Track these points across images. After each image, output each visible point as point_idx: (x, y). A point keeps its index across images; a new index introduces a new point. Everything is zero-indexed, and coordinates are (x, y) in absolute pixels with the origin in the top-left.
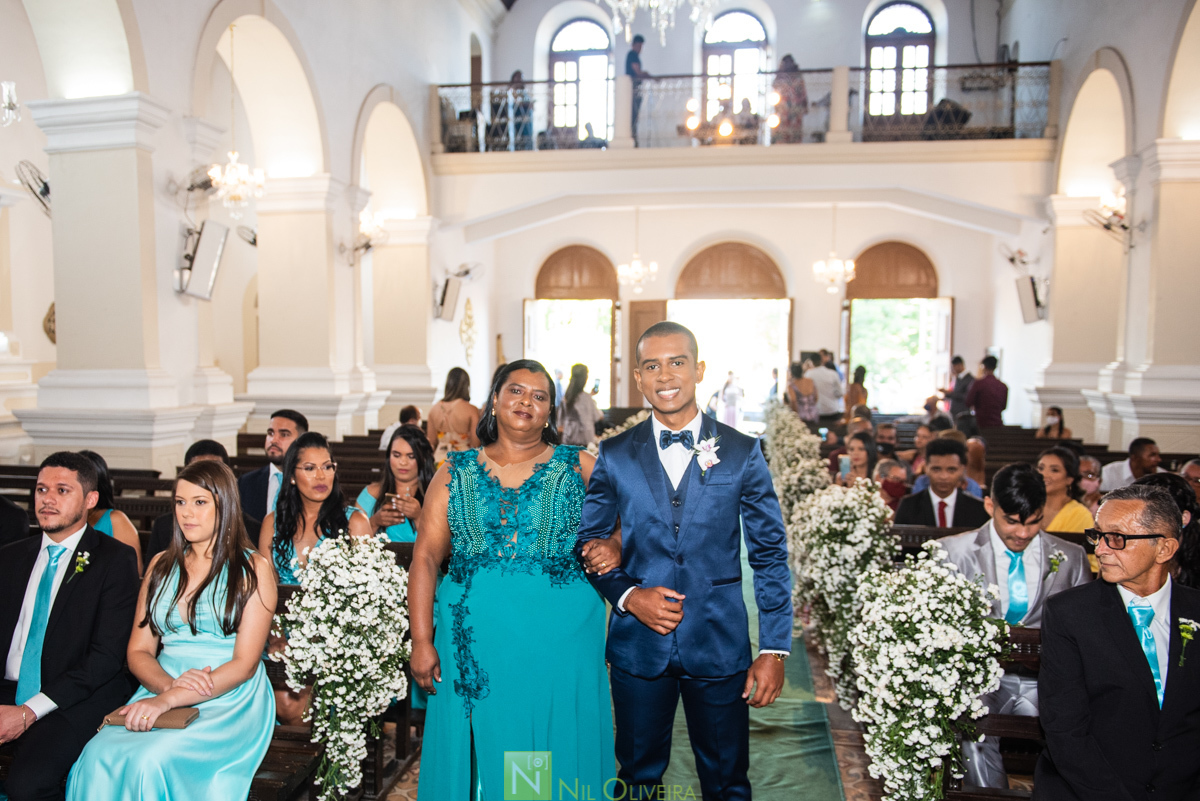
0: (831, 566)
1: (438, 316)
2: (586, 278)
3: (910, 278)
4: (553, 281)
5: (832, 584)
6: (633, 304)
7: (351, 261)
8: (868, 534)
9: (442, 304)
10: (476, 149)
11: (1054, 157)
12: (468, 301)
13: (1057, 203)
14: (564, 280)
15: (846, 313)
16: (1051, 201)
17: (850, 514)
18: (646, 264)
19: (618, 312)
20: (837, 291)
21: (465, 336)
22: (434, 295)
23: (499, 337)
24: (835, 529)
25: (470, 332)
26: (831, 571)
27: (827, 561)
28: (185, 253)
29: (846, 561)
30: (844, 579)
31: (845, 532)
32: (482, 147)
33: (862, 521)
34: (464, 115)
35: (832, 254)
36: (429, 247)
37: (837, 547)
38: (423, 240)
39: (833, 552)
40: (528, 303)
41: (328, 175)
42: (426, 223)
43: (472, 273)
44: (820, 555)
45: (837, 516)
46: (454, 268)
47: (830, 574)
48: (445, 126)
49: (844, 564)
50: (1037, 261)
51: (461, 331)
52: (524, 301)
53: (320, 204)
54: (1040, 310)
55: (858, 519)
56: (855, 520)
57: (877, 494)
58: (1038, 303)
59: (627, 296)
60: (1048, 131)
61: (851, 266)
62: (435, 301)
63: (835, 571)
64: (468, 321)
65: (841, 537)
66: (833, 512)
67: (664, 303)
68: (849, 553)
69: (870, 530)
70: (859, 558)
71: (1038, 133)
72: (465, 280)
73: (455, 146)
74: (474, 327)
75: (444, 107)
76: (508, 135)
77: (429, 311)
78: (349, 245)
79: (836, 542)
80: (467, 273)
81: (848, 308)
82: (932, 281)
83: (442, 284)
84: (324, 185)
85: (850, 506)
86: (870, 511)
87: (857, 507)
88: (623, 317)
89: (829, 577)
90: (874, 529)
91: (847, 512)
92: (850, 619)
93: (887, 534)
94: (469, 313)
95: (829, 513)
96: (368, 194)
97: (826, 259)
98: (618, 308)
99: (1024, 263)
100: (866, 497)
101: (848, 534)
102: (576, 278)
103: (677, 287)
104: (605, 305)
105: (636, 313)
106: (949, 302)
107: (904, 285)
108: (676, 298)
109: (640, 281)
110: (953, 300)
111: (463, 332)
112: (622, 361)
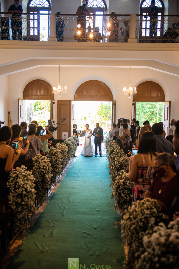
2: (42, 93)
3: (154, 94)
4: (30, 93)
6: (58, 101)
14: (34, 92)
15: (133, 106)
18: (62, 86)
19: (54, 105)
20: (131, 98)
23: (9, 113)
35: (129, 85)
40: (20, 100)
52: (18, 99)
59: (57, 98)
61: (135, 89)
67: (70, 101)
81: (134, 104)
82: (162, 95)
97: (127, 86)
98: (54, 103)
102: (38, 92)
103: (75, 96)
104: (49, 102)
105: (60, 105)
106: (168, 103)
107: (153, 97)
108: (74, 100)
109: (60, 93)
110: (170, 102)
112: (55, 122)
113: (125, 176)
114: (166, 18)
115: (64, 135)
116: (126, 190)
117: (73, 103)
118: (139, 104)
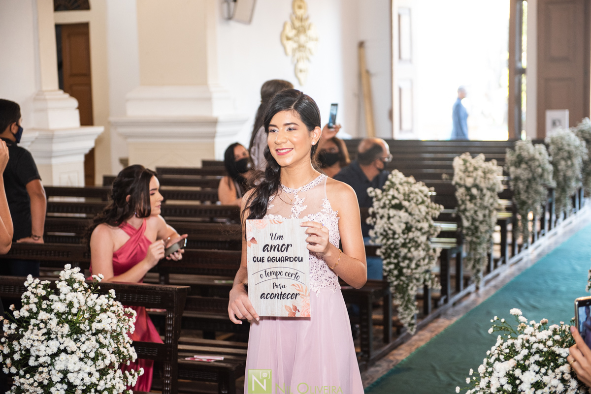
1: (230, 18)
21: (290, 45)
25: (302, 38)
64: (297, 24)
74: (311, 33)
88: (528, 10)
94: (300, 12)
111: (288, 39)
112: (528, 72)
115: (554, 122)
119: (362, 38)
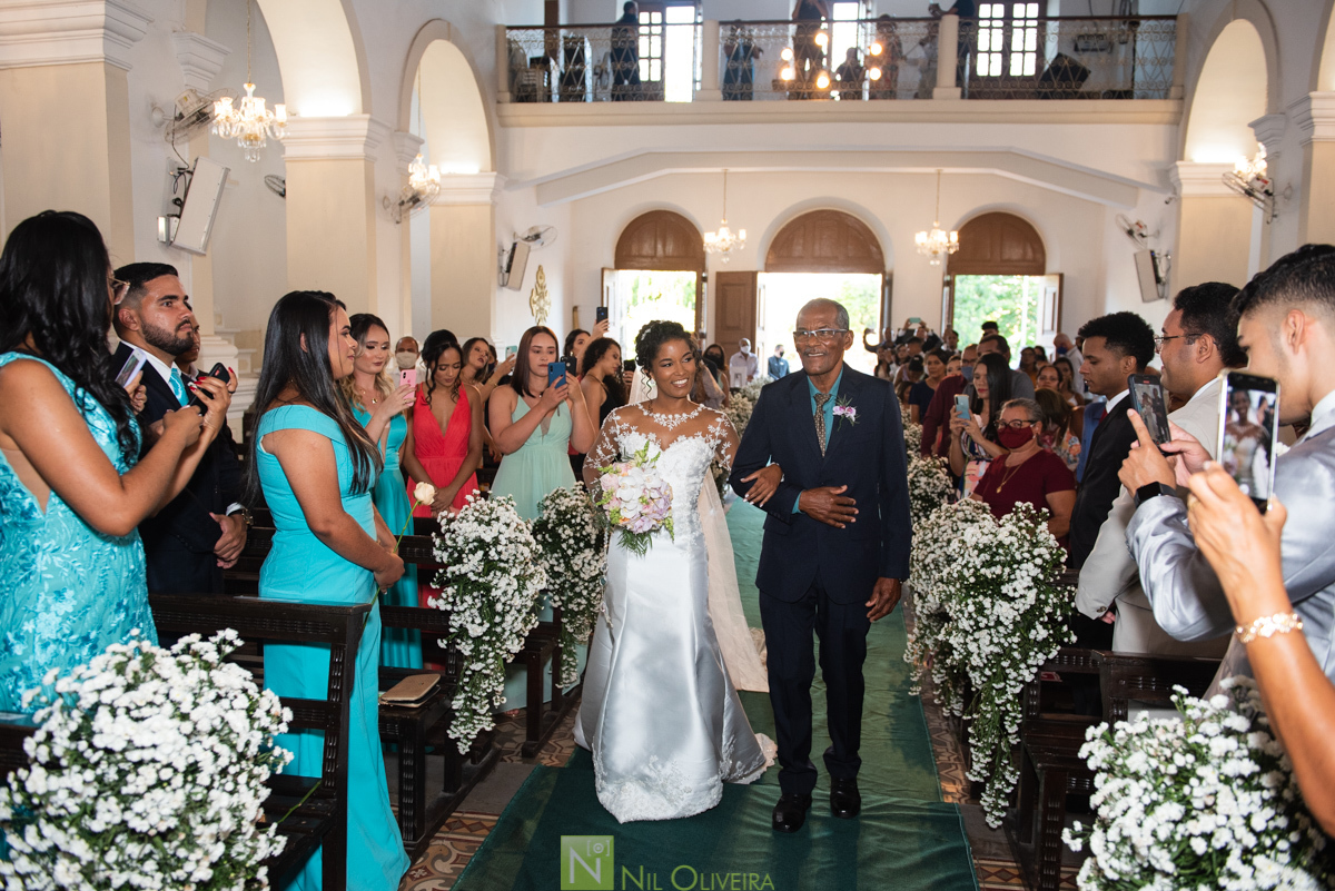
0: (980, 629)
1: (503, 285)
2: (670, 249)
3: (1014, 253)
4: (633, 250)
5: (979, 654)
6: (719, 275)
7: (398, 218)
8: (1032, 584)
9: (508, 271)
10: (549, 99)
11: (1180, 121)
12: (540, 268)
13: (1183, 170)
14: (647, 249)
15: (947, 289)
16: (1176, 167)
17: (1006, 555)
18: (734, 231)
19: (705, 285)
20: (939, 264)
21: (535, 307)
22: (500, 261)
23: (575, 309)
24: (985, 576)
25: (542, 302)
26: (977, 635)
27: (972, 623)
28: (175, 197)
29: (999, 623)
30: (997, 650)
31: (998, 582)
32: (555, 97)
33: (1024, 566)
34: (534, 61)
35: (935, 224)
36: (493, 206)
37: (987, 603)
38: (487, 198)
39: (980, 609)
40: (606, 273)
41: (367, 116)
42: (490, 181)
43: (542, 236)
44: (962, 612)
45: (986, 557)
46: (523, 231)
47: (975, 640)
48: (513, 73)
49: (995, 627)
50: (1158, 234)
51: (531, 302)
52: (603, 270)
53: (358, 150)
54: (1160, 287)
55: (1020, 563)
56: (1013, 563)
57: (1044, 526)
58: (1158, 280)
59: (715, 265)
60: (1173, 91)
61: (955, 237)
62: (501, 267)
63: (983, 636)
64: (539, 291)
65: (993, 587)
66: (981, 551)
67: (754, 275)
68: (1005, 611)
69: (1035, 579)
70: (1018, 618)
71: (1162, 93)
72: (534, 245)
73: (525, 95)
74: (546, 298)
75: (512, 51)
76: (583, 83)
77: (495, 278)
78: (395, 200)
79: (985, 596)
80: (537, 236)
81: (950, 284)
82: (1039, 256)
83: (508, 247)
84: (362, 127)
85: (1007, 542)
86: (1036, 552)
87: (1016, 545)
88: (709, 289)
89: (975, 645)
90: (1041, 577)
91: (1001, 551)
92: (1004, 704)
93: (1058, 583)
94: (541, 282)
95: (976, 552)
96: (420, 142)
97: (929, 229)
98: (705, 279)
99: (1143, 236)
100: (1029, 530)
101: (1003, 583)
102: (660, 246)
103: (767, 258)
104: (690, 277)
105: (723, 285)
106: (1057, 279)
107: (1009, 260)
108: (766, 271)
109: (727, 249)
110: (1061, 276)
111: (534, 303)
112: (708, 337)
113: (916, 467)
114: (1052, 26)
115: (737, 376)
116: (918, 499)
117: (762, 278)
118: (966, 284)
119: (575, 304)
